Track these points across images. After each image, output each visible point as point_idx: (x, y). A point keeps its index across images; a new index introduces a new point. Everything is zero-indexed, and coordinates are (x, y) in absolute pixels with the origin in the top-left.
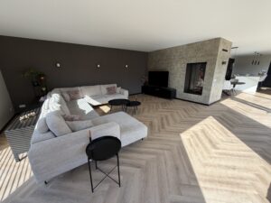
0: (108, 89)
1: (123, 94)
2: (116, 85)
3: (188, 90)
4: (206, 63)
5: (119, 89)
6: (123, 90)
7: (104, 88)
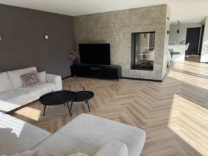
0: (23, 77)
1: (53, 82)
2: (35, 69)
3: (134, 67)
4: (154, 32)
5: (43, 75)
6: (51, 76)
7: (15, 77)
